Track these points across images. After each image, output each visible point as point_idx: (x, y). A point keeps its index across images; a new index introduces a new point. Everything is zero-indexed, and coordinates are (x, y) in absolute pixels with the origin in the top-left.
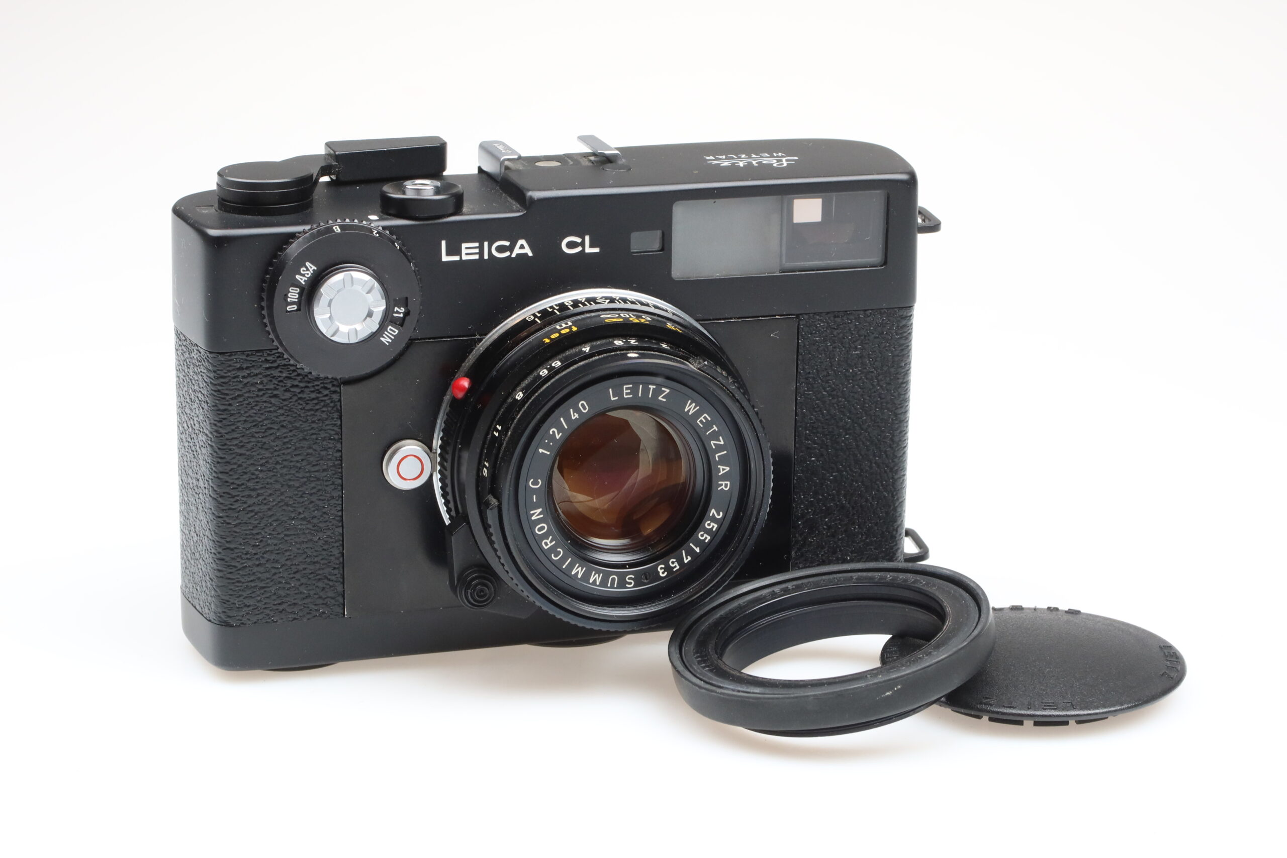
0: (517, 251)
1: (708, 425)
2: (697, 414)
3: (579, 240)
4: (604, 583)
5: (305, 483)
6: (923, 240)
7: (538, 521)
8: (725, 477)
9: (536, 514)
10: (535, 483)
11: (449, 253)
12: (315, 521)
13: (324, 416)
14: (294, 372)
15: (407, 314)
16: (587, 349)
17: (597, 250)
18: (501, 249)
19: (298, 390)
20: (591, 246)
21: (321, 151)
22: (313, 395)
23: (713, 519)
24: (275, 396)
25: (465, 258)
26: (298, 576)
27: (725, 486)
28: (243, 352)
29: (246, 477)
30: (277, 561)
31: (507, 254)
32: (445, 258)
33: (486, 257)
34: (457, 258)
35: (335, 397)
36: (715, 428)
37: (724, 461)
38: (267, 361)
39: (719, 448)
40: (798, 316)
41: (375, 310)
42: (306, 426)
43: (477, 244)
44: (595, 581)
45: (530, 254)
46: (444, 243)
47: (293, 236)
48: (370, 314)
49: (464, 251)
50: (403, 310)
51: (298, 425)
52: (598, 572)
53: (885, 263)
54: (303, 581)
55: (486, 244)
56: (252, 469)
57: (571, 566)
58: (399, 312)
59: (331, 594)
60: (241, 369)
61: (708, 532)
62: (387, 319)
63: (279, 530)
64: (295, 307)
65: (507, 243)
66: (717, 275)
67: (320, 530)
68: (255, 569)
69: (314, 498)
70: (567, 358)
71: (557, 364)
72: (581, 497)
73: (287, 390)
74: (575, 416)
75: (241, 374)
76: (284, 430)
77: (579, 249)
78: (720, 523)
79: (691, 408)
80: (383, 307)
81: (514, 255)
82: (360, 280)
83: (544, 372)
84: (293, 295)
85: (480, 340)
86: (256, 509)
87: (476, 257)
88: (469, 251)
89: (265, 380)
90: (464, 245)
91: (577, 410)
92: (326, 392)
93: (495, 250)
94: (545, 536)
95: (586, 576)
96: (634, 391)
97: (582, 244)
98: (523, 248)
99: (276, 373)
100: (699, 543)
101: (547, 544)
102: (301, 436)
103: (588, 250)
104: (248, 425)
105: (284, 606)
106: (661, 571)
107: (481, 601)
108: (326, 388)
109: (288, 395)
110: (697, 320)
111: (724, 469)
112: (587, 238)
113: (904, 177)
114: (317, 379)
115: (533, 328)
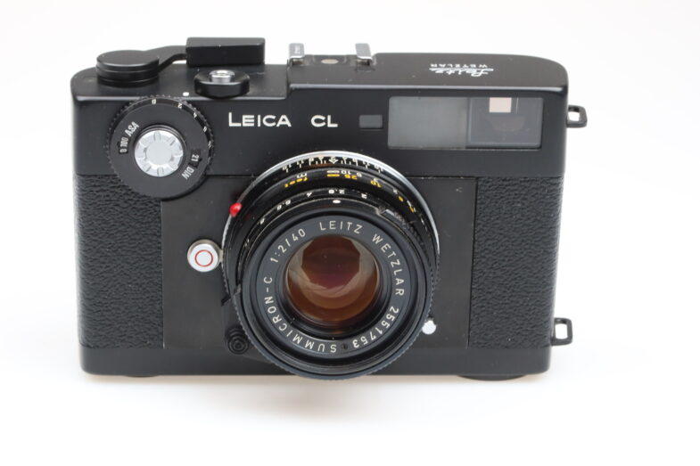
0: (280, 123)
1: (389, 251)
2: (381, 244)
3: (323, 118)
4: (315, 348)
5: (137, 262)
6: (571, 133)
7: (270, 305)
8: (401, 286)
9: (269, 300)
10: (268, 280)
11: (234, 121)
12: (144, 286)
13: (150, 220)
14: (129, 192)
15: (200, 160)
16: (309, 194)
17: (335, 125)
18: (269, 121)
19: (132, 203)
20: (332, 122)
21: (183, 43)
22: (142, 207)
23: (392, 313)
24: (117, 205)
25: (244, 125)
26: (133, 319)
27: (400, 292)
28: (96, 176)
29: (99, 255)
30: (119, 309)
31: (273, 124)
32: (231, 124)
33: (259, 125)
34: (239, 125)
35: (157, 208)
36: (394, 253)
37: (399, 275)
38: (112, 182)
39: (397, 267)
40: (477, 178)
41: (175, 157)
42: (138, 225)
43: (253, 117)
44: (309, 347)
45: (290, 125)
46: (230, 115)
47: (127, 103)
48: (172, 159)
49: (244, 121)
50: (198, 157)
51: (133, 224)
52: (311, 340)
53: (540, 147)
54: (137, 323)
55: (259, 117)
56: (103, 250)
57: (293, 335)
58: (195, 158)
59: (155, 333)
60: (95, 186)
61: (389, 321)
62: (185, 162)
63: (120, 289)
64: (126, 150)
65: (273, 117)
66: (421, 147)
67: (148, 292)
68: (105, 313)
69: (143, 272)
70: (295, 199)
71: (288, 202)
72: (318, 287)
73: (126, 202)
74: (295, 239)
75: (95, 189)
76: (123, 227)
77: (323, 124)
78: (397, 316)
79: (377, 239)
80: (182, 155)
81: (278, 125)
82: (164, 137)
83: (279, 207)
84: (124, 143)
85: (254, 179)
86: (105, 275)
87: (253, 125)
88: (247, 121)
89: (111, 195)
90: (244, 117)
91: (297, 235)
92: (151, 205)
93: (266, 121)
94: (275, 315)
95: (303, 343)
96: (337, 225)
97: (326, 121)
98: (285, 121)
99: (118, 190)
100: (381, 328)
101: (276, 320)
102: (134, 232)
103: (330, 125)
104: (100, 222)
105: (124, 337)
106: (355, 344)
107: (237, 350)
108: (150, 202)
109: (125, 205)
110: (405, 176)
111: (400, 281)
112: (329, 117)
113: (558, 89)
114: (145, 196)
115: (283, 175)
